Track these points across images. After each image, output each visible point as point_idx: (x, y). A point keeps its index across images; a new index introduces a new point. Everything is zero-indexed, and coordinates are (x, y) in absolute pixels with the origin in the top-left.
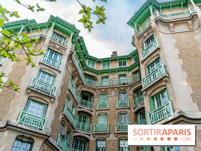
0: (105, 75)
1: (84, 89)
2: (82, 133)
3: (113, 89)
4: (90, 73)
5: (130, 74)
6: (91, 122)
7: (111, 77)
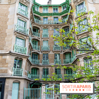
0: (45, 16)
1: (34, 25)
2: (35, 51)
3: (51, 26)
4: (37, 15)
5: (60, 17)
6: (39, 45)
7: (49, 18)
